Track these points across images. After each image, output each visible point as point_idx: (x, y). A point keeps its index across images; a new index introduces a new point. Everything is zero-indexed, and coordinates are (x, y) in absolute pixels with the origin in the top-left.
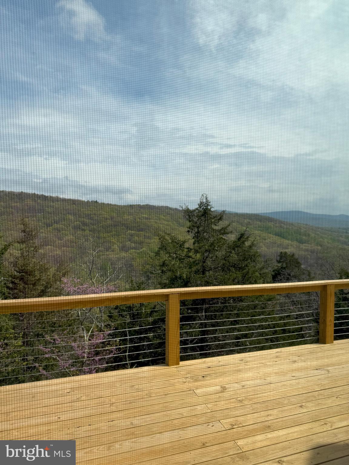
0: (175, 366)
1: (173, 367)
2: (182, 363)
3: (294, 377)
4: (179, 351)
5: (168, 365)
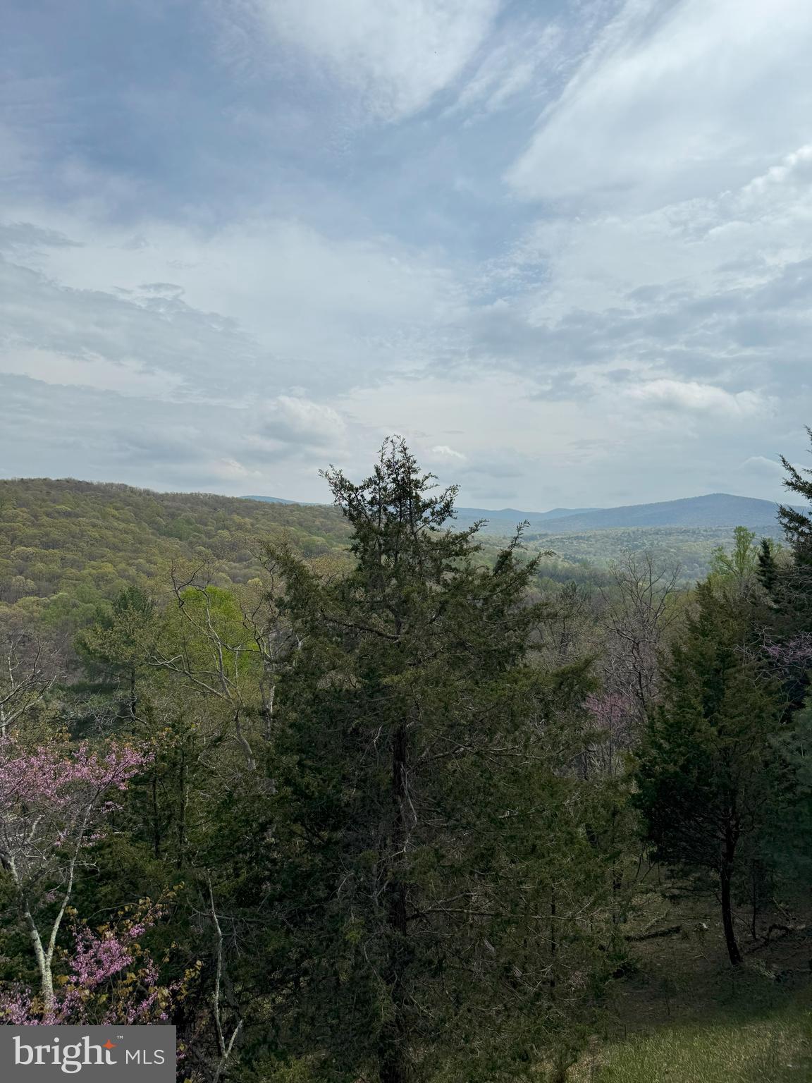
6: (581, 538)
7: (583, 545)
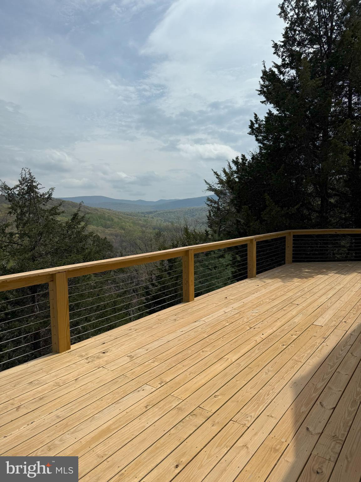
0: (67, 351)
1: (64, 352)
2: (73, 347)
3: (183, 331)
4: (69, 334)
5: (57, 352)
6: (171, 212)
7: (172, 215)
